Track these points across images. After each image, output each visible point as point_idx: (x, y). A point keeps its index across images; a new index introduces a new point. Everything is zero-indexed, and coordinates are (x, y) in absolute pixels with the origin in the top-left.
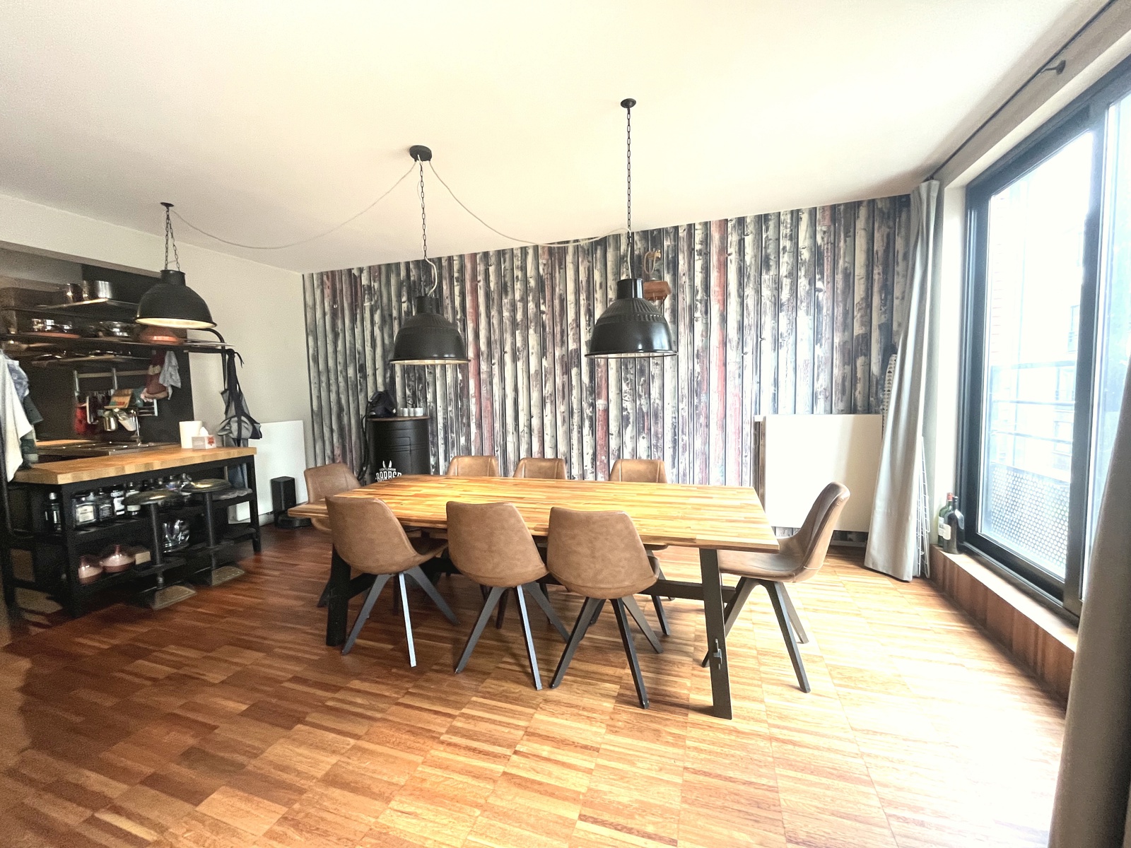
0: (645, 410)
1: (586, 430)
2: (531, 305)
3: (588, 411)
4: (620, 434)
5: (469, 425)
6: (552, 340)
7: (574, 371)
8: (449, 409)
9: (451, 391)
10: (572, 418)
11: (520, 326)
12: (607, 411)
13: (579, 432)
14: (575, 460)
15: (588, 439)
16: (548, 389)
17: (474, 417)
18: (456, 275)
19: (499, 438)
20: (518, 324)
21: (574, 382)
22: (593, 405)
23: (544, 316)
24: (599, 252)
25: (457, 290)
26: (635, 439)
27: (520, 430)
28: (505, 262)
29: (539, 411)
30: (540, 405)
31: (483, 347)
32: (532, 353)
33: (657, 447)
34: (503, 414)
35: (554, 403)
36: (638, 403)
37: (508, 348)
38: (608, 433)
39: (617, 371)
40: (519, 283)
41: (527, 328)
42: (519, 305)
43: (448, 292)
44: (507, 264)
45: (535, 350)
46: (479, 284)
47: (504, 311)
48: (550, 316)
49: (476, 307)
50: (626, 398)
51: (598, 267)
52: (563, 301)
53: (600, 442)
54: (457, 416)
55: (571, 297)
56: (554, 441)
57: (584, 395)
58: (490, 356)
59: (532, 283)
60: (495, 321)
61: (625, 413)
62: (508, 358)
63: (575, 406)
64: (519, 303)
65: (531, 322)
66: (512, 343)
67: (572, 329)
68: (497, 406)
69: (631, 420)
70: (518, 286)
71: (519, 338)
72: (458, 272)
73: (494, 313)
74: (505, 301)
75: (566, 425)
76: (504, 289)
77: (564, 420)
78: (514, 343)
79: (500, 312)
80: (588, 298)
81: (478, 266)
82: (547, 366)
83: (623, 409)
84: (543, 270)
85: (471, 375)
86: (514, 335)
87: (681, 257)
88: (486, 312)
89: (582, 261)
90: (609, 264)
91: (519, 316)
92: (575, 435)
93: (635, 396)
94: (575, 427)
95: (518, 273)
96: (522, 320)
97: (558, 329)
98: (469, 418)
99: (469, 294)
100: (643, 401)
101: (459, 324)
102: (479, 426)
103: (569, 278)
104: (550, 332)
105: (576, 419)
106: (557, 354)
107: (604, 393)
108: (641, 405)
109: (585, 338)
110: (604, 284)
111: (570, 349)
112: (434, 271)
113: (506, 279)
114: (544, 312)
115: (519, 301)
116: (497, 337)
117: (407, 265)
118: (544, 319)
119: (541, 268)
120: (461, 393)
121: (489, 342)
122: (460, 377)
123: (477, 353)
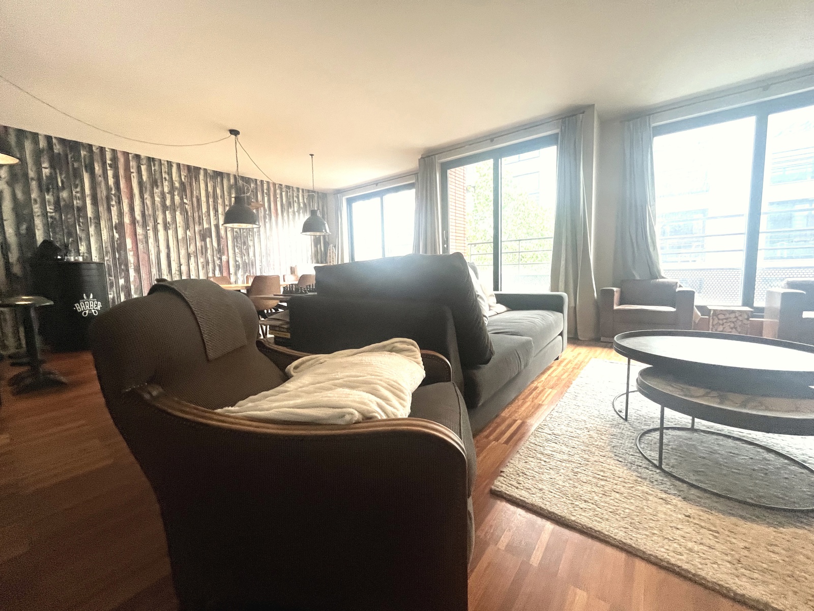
0: (247, 261)
1: (217, 272)
2: (177, 198)
3: (218, 262)
4: (236, 274)
5: (128, 271)
6: (192, 221)
7: (208, 240)
8: (106, 258)
10: (208, 265)
11: (169, 209)
12: (228, 262)
16: (192, 249)
17: (132, 265)
18: (109, 162)
20: (167, 207)
21: (208, 246)
22: (220, 259)
23: (187, 206)
24: (218, 179)
25: (110, 173)
28: (154, 166)
29: (186, 261)
30: (186, 258)
31: (138, 217)
32: (179, 227)
34: (158, 264)
35: (196, 257)
36: (244, 258)
37: (160, 220)
38: (229, 274)
39: (232, 242)
40: (166, 182)
41: (175, 211)
42: (168, 196)
43: (101, 173)
44: (157, 168)
45: (181, 224)
46: (132, 175)
47: (156, 197)
48: (190, 206)
49: (130, 189)
50: (238, 256)
51: (219, 187)
52: (199, 200)
55: (203, 199)
57: (215, 253)
58: (145, 225)
59: (177, 185)
60: (148, 202)
61: (237, 263)
62: (160, 227)
63: (210, 259)
64: (167, 195)
65: (177, 208)
66: (163, 218)
67: (205, 216)
68: (153, 257)
69: (241, 267)
70: (166, 184)
71: (168, 216)
72: (111, 160)
73: (147, 196)
74: (155, 190)
75: (205, 269)
76: (154, 183)
77: (203, 267)
78: (165, 219)
79: (152, 197)
80: (214, 202)
81: (131, 162)
82: (190, 235)
83: (236, 261)
85: (127, 235)
86: (164, 213)
88: (140, 194)
89: (209, 181)
90: (225, 187)
91: (168, 203)
93: (242, 254)
94: (210, 271)
95: (165, 175)
96: (170, 205)
97: (196, 215)
98: (127, 265)
99: (124, 179)
100: (246, 257)
101: (113, 197)
102: (138, 270)
103: (202, 188)
104: (191, 216)
105: (211, 266)
106: (197, 229)
107: (226, 253)
108: (245, 259)
109: (213, 222)
110: (223, 197)
111: (205, 227)
112: (83, 153)
113: (156, 177)
114: (186, 204)
115: (168, 193)
116: (151, 212)
117: (49, 138)
118: (187, 207)
119: (183, 177)
120: (118, 247)
121: (143, 215)
122: (116, 236)
123: (133, 221)
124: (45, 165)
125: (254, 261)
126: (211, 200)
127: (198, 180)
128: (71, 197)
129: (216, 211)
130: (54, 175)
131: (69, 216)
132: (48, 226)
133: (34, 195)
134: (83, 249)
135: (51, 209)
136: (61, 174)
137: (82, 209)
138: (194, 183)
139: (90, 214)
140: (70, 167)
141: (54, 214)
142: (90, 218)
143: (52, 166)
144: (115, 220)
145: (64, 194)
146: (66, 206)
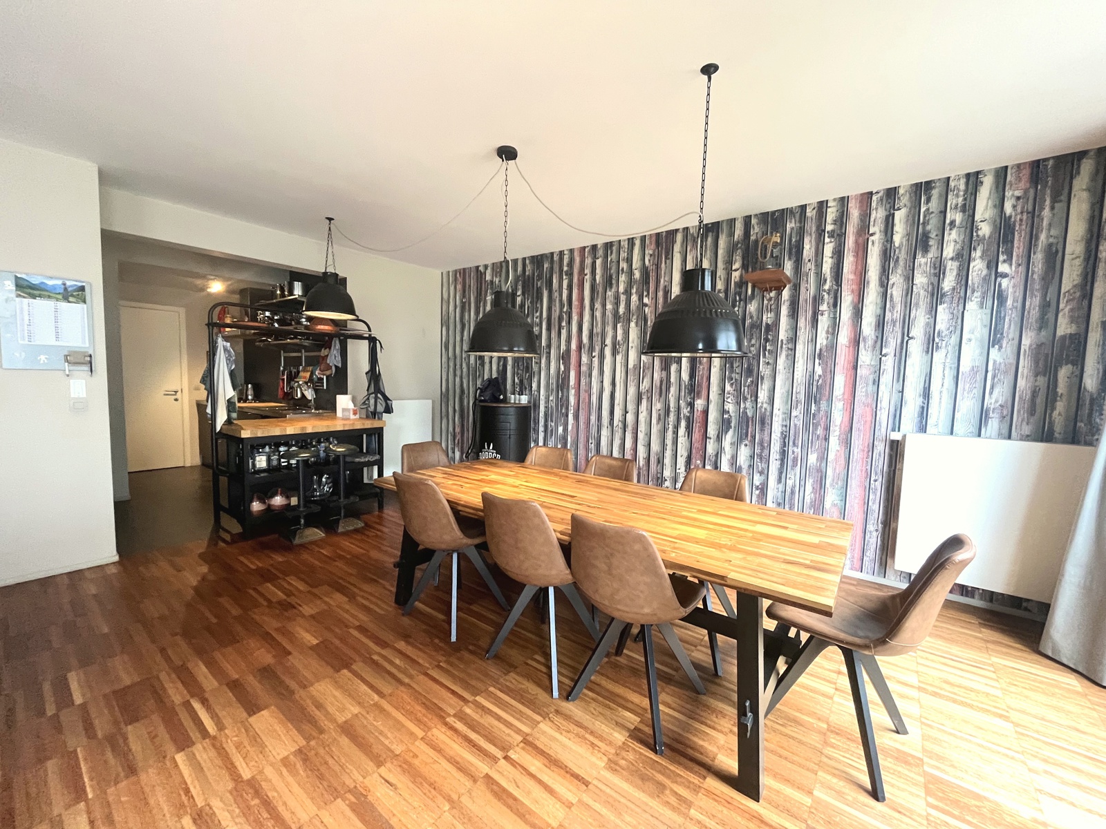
0: (750, 414)
1: (682, 430)
2: (634, 298)
3: (685, 411)
4: (719, 439)
5: (567, 416)
7: (674, 367)
8: (551, 398)
9: (553, 381)
10: (668, 416)
11: (621, 320)
12: (706, 412)
13: (674, 432)
14: (668, 460)
15: (683, 440)
16: (645, 385)
17: (572, 408)
18: (565, 269)
19: (594, 430)
20: (620, 317)
21: (673, 379)
22: (691, 405)
23: (647, 309)
24: (709, 239)
25: (565, 283)
26: (736, 445)
27: (615, 425)
28: (611, 254)
29: (635, 407)
30: (636, 402)
31: (585, 340)
32: (632, 349)
33: (760, 457)
34: (599, 409)
35: (650, 400)
36: (742, 406)
37: (608, 341)
38: (705, 437)
39: (721, 370)
40: (624, 275)
41: (629, 321)
42: (623, 298)
43: (557, 286)
44: (614, 256)
45: (636, 344)
46: (586, 277)
47: (608, 303)
48: (652, 308)
49: (582, 300)
50: (729, 400)
51: (708, 256)
53: (696, 445)
54: (557, 405)
56: (647, 439)
57: (683, 394)
58: (591, 349)
60: (598, 314)
61: (726, 416)
62: (608, 351)
63: (672, 405)
64: (622, 296)
65: (633, 315)
66: (613, 337)
68: (594, 399)
69: (733, 425)
70: (623, 278)
71: (620, 331)
72: (568, 265)
73: (598, 305)
74: (609, 293)
75: (661, 424)
76: (609, 282)
77: (659, 419)
78: (615, 337)
79: (604, 306)
81: (586, 259)
82: (646, 361)
83: (724, 411)
84: (649, 261)
85: (572, 367)
86: (615, 328)
87: (807, 240)
88: (591, 306)
89: (691, 250)
90: (720, 252)
91: (622, 310)
92: (670, 435)
93: (739, 400)
94: (671, 427)
95: (623, 265)
96: (624, 313)
98: (567, 409)
99: (576, 288)
100: (749, 404)
101: (565, 316)
102: (576, 417)
103: (676, 267)
105: (672, 418)
107: (704, 393)
108: (745, 408)
113: (612, 272)
114: (647, 305)
115: (623, 293)
116: (599, 330)
117: (524, 261)
119: (647, 259)
120: (562, 384)
121: (591, 335)
122: (562, 368)
123: (580, 345)
124: (519, 292)
125: (768, 414)
127: (670, 256)
128: (533, 324)
134: (534, 386)
136: (528, 299)
137: (539, 337)
138: (664, 265)
139: (544, 342)
140: (535, 288)
142: (544, 347)
143: (524, 292)
144: (563, 346)
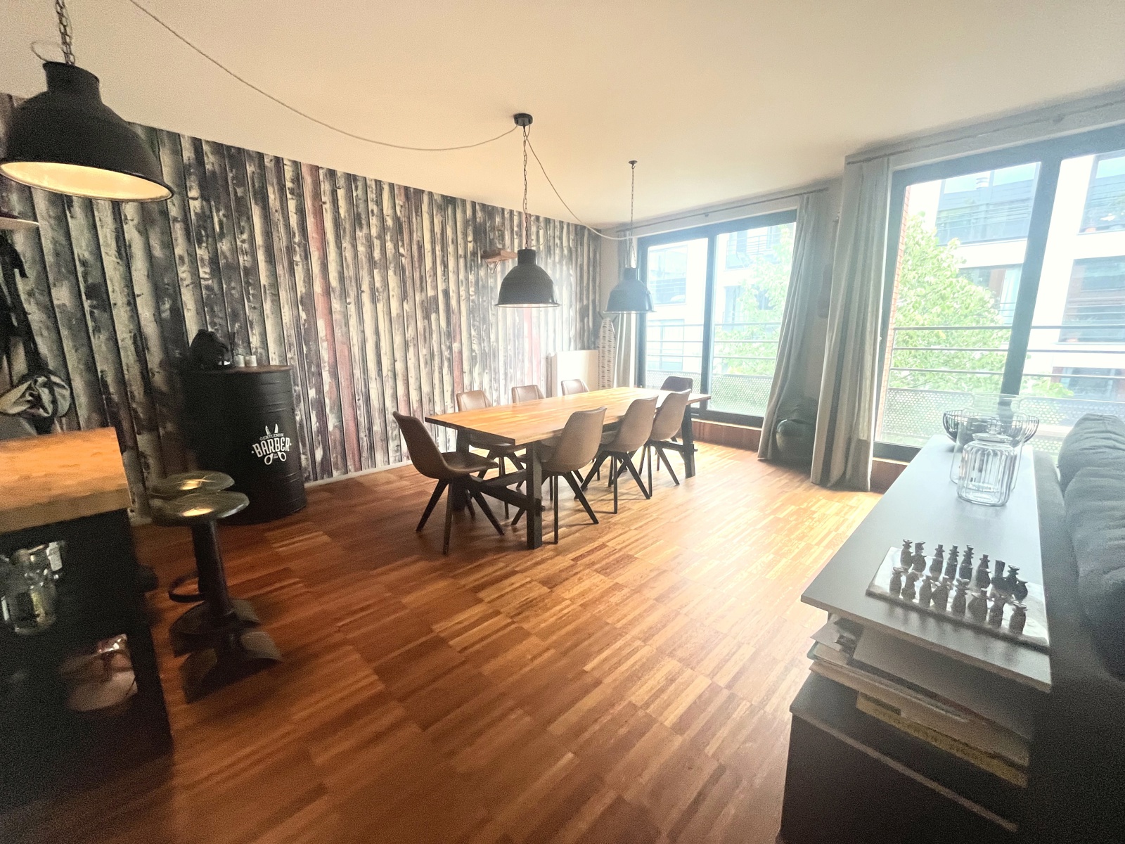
0: (487, 351)
1: (445, 370)
2: (389, 245)
3: (446, 353)
4: (471, 372)
5: (320, 374)
6: (411, 285)
7: (433, 316)
9: (290, 333)
10: (433, 358)
11: (378, 265)
12: (461, 352)
13: (440, 373)
14: (437, 398)
15: (447, 378)
16: (410, 333)
17: (326, 364)
18: (289, 184)
19: (360, 386)
20: (375, 262)
21: (434, 327)
22: (450, 348)
23: (403, 259)
24: (450, 209)
25: (292, 205)
26: (481, 374)
27: (384, 375)
28: (356, 190)
29: (403, 354)
30: (403, 349)
31: (334, 282)
32: (393, 296)
33: (495, 379)
34: (363, 360)
35: (416, 346)
36: (482, 345)
37: (365, 287)
38: (462, 372)
39: (467, 319)
40: (374, 218)
41: (387, 269)
42: (377, 243)
43: (277, 205)
44: (360, 192)
45: (396, 292)
46: (324, 206)
47: (359, 245)
48: (409, 259)
49: (322, 233)
50: (474, 342)
51: (450, 224)
52: (421, 248)
53: (456, 380)
54: (302, 364)
55: (428, 246)
56: (418, 383)
57: (443, 340)
58: (344, 294)
59: (389, 222)
60: (348, 254)
61: (474, 354)
62: (366, 298)
63: (435, 350)
64: (375, 240)
65: (390, 263)
66: (370, 283)
67: (430, 276)
68: (356, 350)
69: (478, 360)
70: (374, 221)
71: (377, 278)
72: (292, 181)
73: (346, 244)
74: (359, 234)
75: (429, 366)
76: (357, 220)
77: (426, 363)
78: (372, 283)
79: (355, 247)
80: (442, 250)
81: (322, 184)
82: (408, 310)
83: (472, 350)
84: (401, 211)
85: (318, 314)
86: (372, 274)
88: (336, 242)
89: (436, 215)
90: (459, 224)
92: (436, 375)
93: (480, 340)
94: (437, 368)
95: (372, 206)
96: (380, 260)
97: (417, 275)
98: (319, 366)
99: (312, 216)
100: (486, 344)
101: (297, 249)
102: (335, 374)
103: (425, 226)
104: (410, 276)
105: (437, 361)
106: (417, 299)
107: (458, 337)
108: (484, 347)
109: (441, 286)
110: (455, 242)
111: (429, 295)
112: (250, 169)
113: (360, 210)
114: (403, 256)
115: (376, 238)
116: (352, 272)
117: (197, 143)
118: (403, 261)
119: (398, 209)
120: (306, 335)
121: (342, 278)
122: (303, 315)
123: (327, 289)
124: (194, 193)
125: (496, 349)
126: (438, 248)
128: (235, 250)
129: (445, 266)
130: (208, 213)
131: (233, 284)
132: (204, 305)
133: (180, 250)
134: (255, 340)
135: (205, 273)
136: (218, 210)
137: (252, 271)
138: (414, 219)
139: (264, 280)
140: (232, 196)
141: (210, 282)
142: (264, 286)
143: (204, 197)
144: (301, 289)
145: (224, 246)
146: (228, 266)
